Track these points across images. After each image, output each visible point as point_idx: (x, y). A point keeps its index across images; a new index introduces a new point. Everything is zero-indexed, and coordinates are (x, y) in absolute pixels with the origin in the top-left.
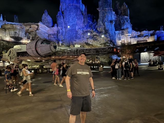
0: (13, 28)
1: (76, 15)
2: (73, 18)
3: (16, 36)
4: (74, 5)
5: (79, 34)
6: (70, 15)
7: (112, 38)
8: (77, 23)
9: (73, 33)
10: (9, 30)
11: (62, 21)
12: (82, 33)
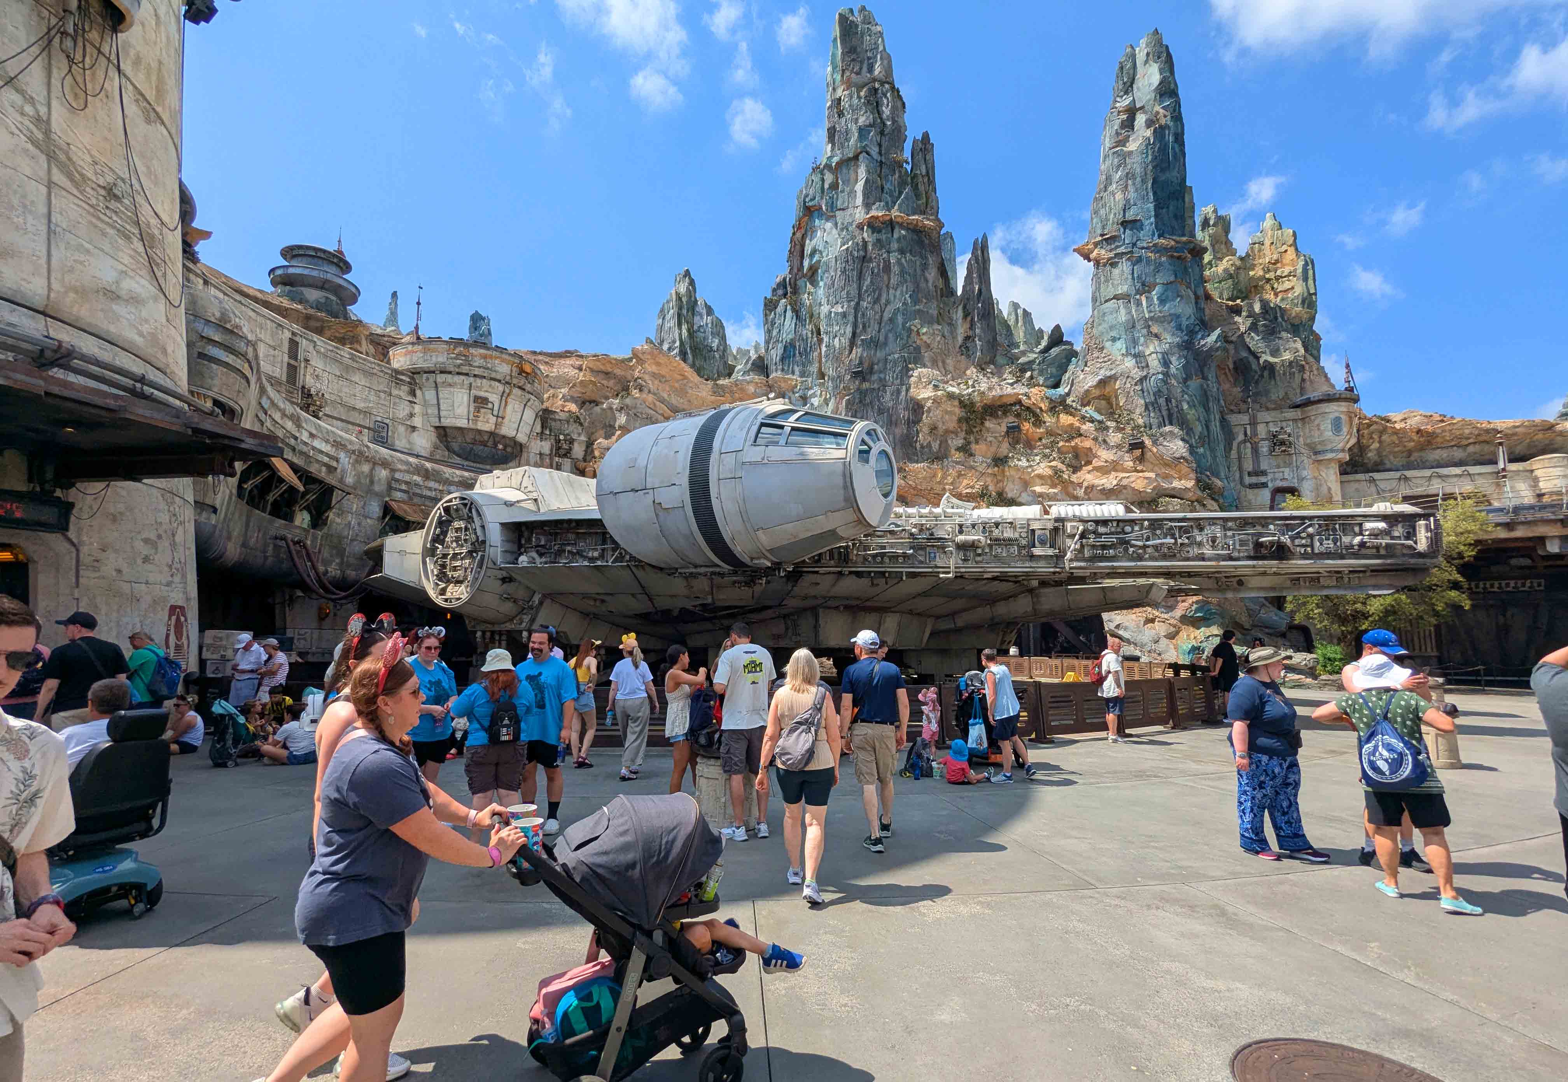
0: (465, 369)
3: (481, 426)
4: (901, 225)
5: (930, 429)
6: (870, 292)
8: (918, 349)
10: (441, 378)
12: (955, 418)
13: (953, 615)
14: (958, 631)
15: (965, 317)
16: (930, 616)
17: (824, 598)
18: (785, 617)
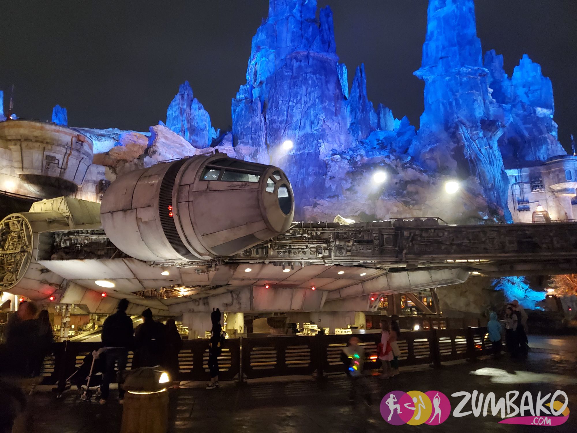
0: (41, 138)
1: (322, 98)
2: (309, 108)
3: (50, 174)
4: (314, 58)
5: (332, 178)
6: (295, 96)
7: (493, 195)
8: (324, 130)
9: (303, 171)
11: (257, 119)
12: (345, 172)
13: (339, 290)
14: (343, 300)
15: (351, 112)
16: (324, 291)
17: (254, 279)
18: (231, 292)
